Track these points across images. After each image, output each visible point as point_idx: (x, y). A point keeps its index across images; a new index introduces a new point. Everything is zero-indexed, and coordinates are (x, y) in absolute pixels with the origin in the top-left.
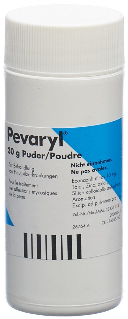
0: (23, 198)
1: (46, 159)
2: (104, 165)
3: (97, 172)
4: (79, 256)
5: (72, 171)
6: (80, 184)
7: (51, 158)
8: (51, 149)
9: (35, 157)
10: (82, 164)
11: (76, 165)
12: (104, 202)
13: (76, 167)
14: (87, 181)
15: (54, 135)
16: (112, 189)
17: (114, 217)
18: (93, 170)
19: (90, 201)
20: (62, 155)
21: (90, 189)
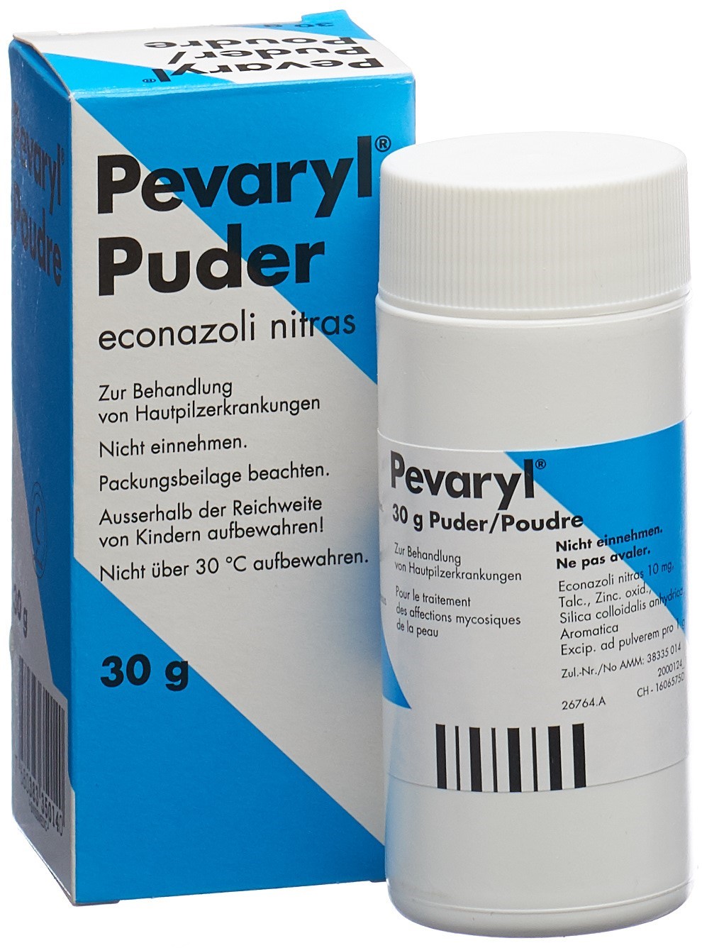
0: (434, 634)
1: (491, 532)
2: (640, 543)
3: (623, 561)
4: (580, 781)
5: (559, 561)
6: (580, 594)
7: (504, 529)
8: (504, 505)
9: (463, 528)
10: (584, 543)
11: (570, 545)
12: (641, 638)
13: (570, 549)
14: (597, 586)
15: (510, 468)
16: (662, 604)
17: (668, 677)
18: (614, 558)
19: (607, 638)
20: (534, 522)
21: (604, 606)
